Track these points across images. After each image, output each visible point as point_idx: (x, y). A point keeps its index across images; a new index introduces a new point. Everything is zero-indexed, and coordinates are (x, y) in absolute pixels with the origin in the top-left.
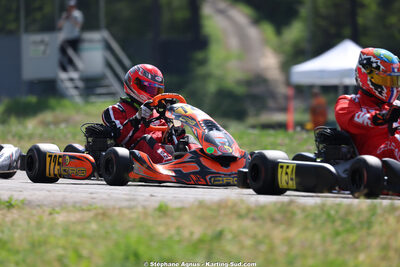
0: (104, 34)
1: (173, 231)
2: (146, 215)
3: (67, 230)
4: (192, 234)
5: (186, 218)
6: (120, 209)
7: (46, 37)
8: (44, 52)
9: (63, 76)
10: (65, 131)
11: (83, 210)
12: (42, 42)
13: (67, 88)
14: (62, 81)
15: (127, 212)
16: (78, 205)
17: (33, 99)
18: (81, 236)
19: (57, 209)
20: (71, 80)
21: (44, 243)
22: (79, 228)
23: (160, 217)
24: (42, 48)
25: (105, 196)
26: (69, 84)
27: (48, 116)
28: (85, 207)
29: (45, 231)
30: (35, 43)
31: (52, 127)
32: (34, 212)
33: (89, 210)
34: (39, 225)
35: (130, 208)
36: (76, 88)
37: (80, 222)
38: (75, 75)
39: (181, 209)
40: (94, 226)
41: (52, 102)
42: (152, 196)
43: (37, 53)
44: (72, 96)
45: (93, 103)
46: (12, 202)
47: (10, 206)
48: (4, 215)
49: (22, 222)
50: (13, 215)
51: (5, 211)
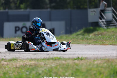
3: (98, 66)
7: (95, 10)
8: (95, 14)
9: (100, 21)
10: (101, 37)
11: (103, 60)
13: (102, 24)
14: (100, 22)
15: (115, 60)
16: (101, 58)
17: (92, 28)
18: (102, 67)
19: (95, 60)
20: (103, 22)
21: (91, 70)
22: (101, 65)
24: (94, 13)
25: (109, 56)
26: (102, 23)
27: (96, 33)
29: (91, 66)
30: (92, 11)
31: (97, 36)
32: (89, 61)
33: (105, 60)
36: (104, 24)
37: (100, 64)
38: (104, 20)
40: (105, 64)
41: (98, 28)
43: (93, 14)
44: (103, 26)
45: (109, 28)
46: (83, 58)
47: (82, 59)
48: (80, 62)
49: (85, 64)
50: (82, 62)
51: (80, 61)
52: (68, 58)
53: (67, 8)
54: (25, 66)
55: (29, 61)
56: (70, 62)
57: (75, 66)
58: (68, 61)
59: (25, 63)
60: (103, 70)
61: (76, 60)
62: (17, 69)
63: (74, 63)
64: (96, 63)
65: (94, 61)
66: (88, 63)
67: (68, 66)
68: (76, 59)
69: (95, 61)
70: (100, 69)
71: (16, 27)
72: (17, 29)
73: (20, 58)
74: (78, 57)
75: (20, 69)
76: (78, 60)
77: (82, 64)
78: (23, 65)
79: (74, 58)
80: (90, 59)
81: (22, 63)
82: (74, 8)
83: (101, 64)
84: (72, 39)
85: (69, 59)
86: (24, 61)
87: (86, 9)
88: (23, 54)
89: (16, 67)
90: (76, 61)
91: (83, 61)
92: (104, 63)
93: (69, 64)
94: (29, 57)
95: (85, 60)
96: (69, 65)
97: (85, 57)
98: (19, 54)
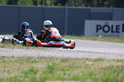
54: (111, 67)
55: (115, 62)
59: (112, 64)
62: (103, 70)
71: (97, 26)
72: (99, 27)
73: (106, 59)
75: (106, 71)
78: (110, 66)
81: (108, 64)
86: (110, 61)
88: (108, 55)
89: (102, 68)
94: (116, 58)
98: (104, 55)
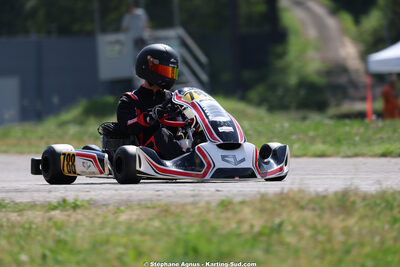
0: (180, 31)
1: (234, 225)
2: (208, 210)
3: (130, 228)
4: (252, 226)
5: (247, 211)
6: (184, 205)
7: (121, 37)
8: (119, 52)
11: (148, 208)
12: (118, 42)
15: (189, 208)
16: (143, 203)
17: (110, 99)
18: (143, 234)
19: (122, 208)
21: (107, 242)
22: (141, 226)
23: (222, 212)
24: (117, 48)
25: (171, 193)
28: (149, 205)
29: (108, 230)
30: (111, 43)
32: (99, 212)
33: (154, 208)
34: (103, 225)
35: (194, 204)
37: (139, 220)
39: (243, 203)
40: (156, 223)
42: (218, 191)
43: (113, 53)
46: (78, 203)
47: (75, 207)
48: (69, 216)
49: (86, 223)
50: (78, 215)
51: (71, 212)
52: (29, 202)
53: (26, 32)
56: (36, 217)
57: (53, 231)
58: (30, 215)
60: (148, 243)
61: (55, 208)
63: (50, 219)
64: (123, 217)
65: (117, 211)
66: (98, 220)
67: (30, 228)
68: (56, 204)
69: (123, 212)
70: (137, 238)
74: (64, 201)
76: (62, 211)
77: (77, 223)
79: (50, 203)
80: (106, 205)
82: (49, 33)
83: (142, 221)
84: (42, 138)
85: (33, 206)
87: (91, 34)
90: (56, 214)
91: (79, 211)
92: (151, 219)
93: (31, 223)
95: (86, 209)
96: (34, 226)
97: (87, 198)
